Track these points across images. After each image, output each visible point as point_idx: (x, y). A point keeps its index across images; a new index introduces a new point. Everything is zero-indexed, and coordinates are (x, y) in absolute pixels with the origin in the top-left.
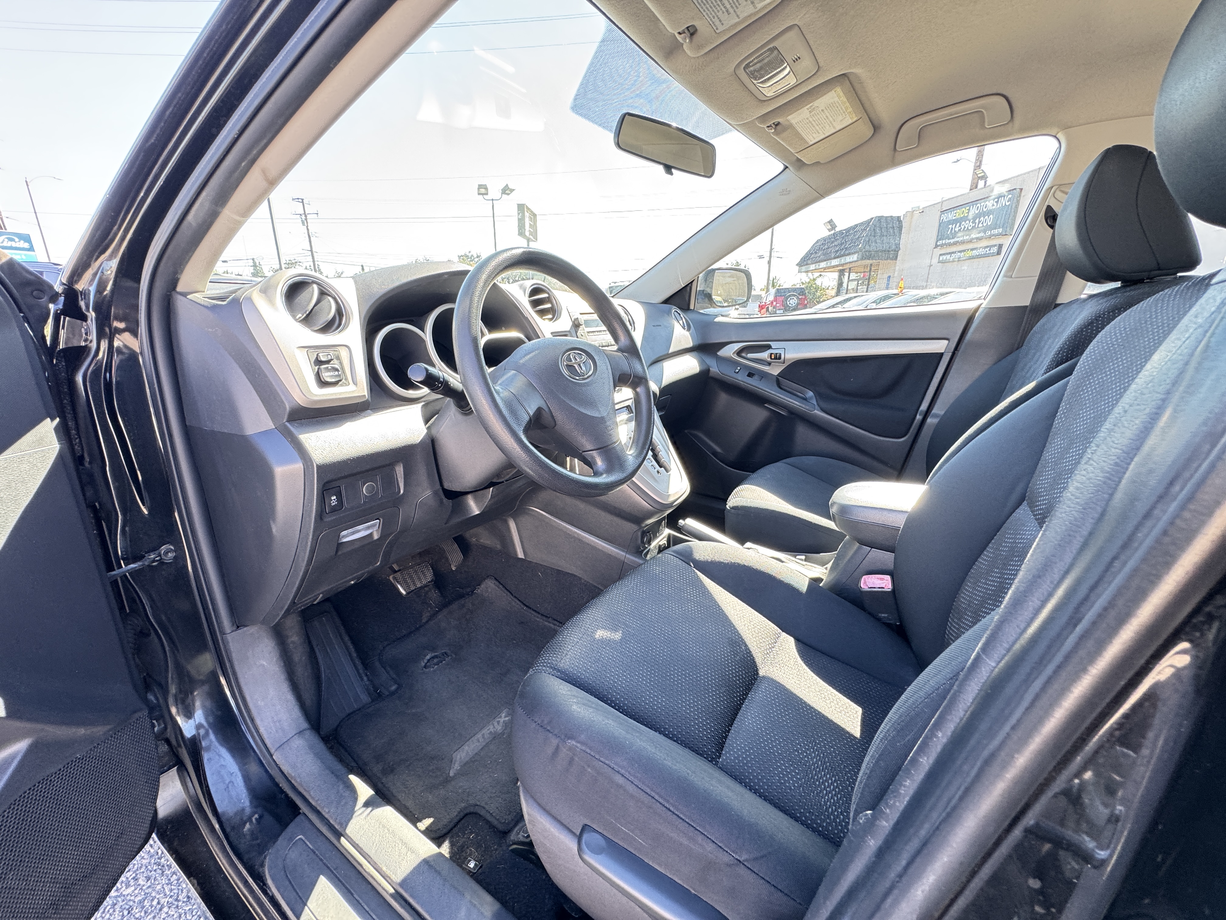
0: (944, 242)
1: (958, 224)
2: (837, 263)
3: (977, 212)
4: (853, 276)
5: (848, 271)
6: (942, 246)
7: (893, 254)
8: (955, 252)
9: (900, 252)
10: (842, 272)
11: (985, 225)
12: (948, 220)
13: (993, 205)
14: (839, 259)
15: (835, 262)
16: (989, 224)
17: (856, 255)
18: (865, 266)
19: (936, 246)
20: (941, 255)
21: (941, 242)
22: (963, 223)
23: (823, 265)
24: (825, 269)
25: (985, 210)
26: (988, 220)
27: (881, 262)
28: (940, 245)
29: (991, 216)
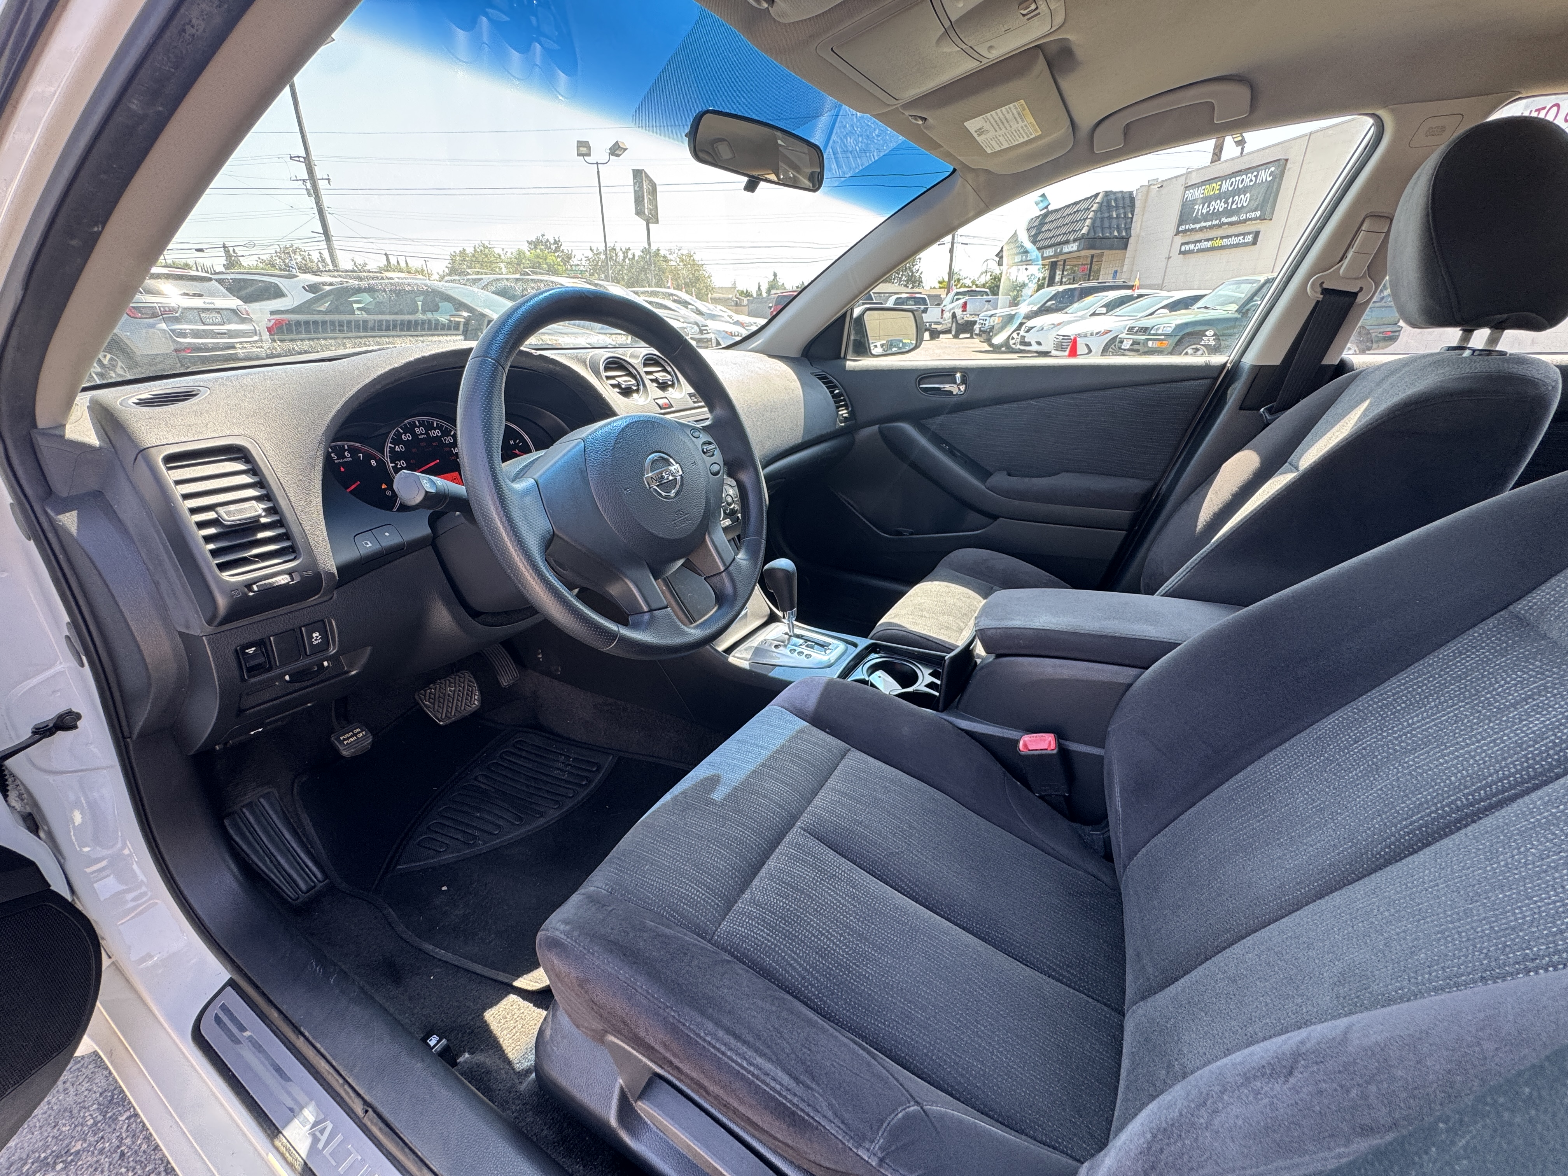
0: (1187, 227)
1: (1206, 204)
3: (1230, 189)
5: (1062, 263)
7: (1122, 242)
9: (1131, 240)
11: (1239, 206)
12: (1194, 198)
13: (1251, 180)
16: (1245, 204)
19: (1177, 232)
22: (1213, 202)
25: (1240, 186)
26: (1243, 200)
27: (1106, 252)
28: (1182, 232)
29: (1248, 195)
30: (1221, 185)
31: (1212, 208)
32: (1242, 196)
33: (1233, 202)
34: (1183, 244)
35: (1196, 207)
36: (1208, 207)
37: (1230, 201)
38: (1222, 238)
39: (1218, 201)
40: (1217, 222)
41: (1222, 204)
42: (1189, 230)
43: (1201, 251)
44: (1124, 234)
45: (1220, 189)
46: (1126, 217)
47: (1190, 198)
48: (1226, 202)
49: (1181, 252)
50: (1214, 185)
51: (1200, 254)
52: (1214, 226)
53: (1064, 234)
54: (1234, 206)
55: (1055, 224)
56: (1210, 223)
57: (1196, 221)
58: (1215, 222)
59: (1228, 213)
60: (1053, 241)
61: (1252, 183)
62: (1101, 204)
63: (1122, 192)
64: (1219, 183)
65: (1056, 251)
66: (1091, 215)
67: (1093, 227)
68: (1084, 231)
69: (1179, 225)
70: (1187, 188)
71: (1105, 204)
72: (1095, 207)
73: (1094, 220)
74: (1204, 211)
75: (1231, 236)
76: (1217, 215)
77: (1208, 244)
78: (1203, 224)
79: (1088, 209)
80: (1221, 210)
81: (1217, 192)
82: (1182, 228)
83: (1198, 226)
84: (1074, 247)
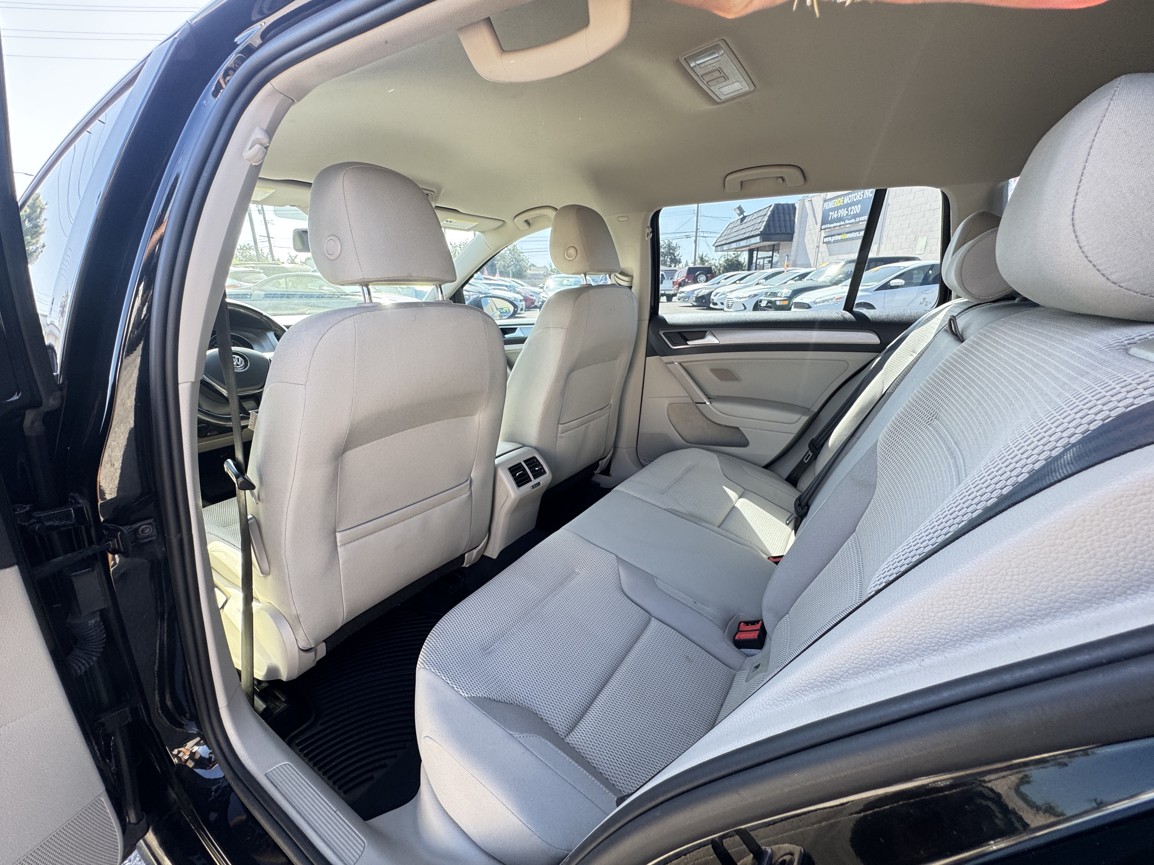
0: (826, 227)
1: (836, 212)
2: (745, 244)
3: (849, 202)
4: (761, 254)
5: (755, 250)
6: (825, 229)
7: (789, 236)
9: (796, 235)
10: (751, 252)
11: (855, 212)
12: (829, 208)
13: (860, 197)
14: (746, 241)
15: (743, 243)
16: (858, 212)
17: (758, 237)
18: (769, 246)
19: (821, 229)
20: (825, 237)
21: (824, 226)
22: (840, 210)
23: (734, 245)
24: (736, 248)
25: (855, 200)
26: (857, 209)
27: (782, 243)
29: (859, 206)
31: (840, 214)
32: (856, 206)
35: (831, 213)
37: (849, 209)
38: (847, 233)
39: (843, 210)
40: (843, 223)
43: (835, 241)
44: (789, 231)
45: (843, 202)
46: (790, 220)
47: (827, 208)
49: (824, 243)
50: (840, 199)
51: (835, 244)
52: (841, 225)
53: (752, 231)
54: (852, 213)
55: (747, 224)
57: (831, 222)
59: (849, 217)
60: (745, 236)
62: (773, 212)
63: (787, 206)
64: (843, 198)
66: (766, 218)
67: (767, 226)
68: (761, 230)
69: (822, 224)
70: (825, 201)
71: (776, 212)
72: (769, 213)
73: (768, 221)
74: (835, 216)
75: (852, 232)
76: (843, 219)
77: (839, 237)
78: (835, 224)
79: (765, 215)
80: (845, 215)
83: (832, 225)
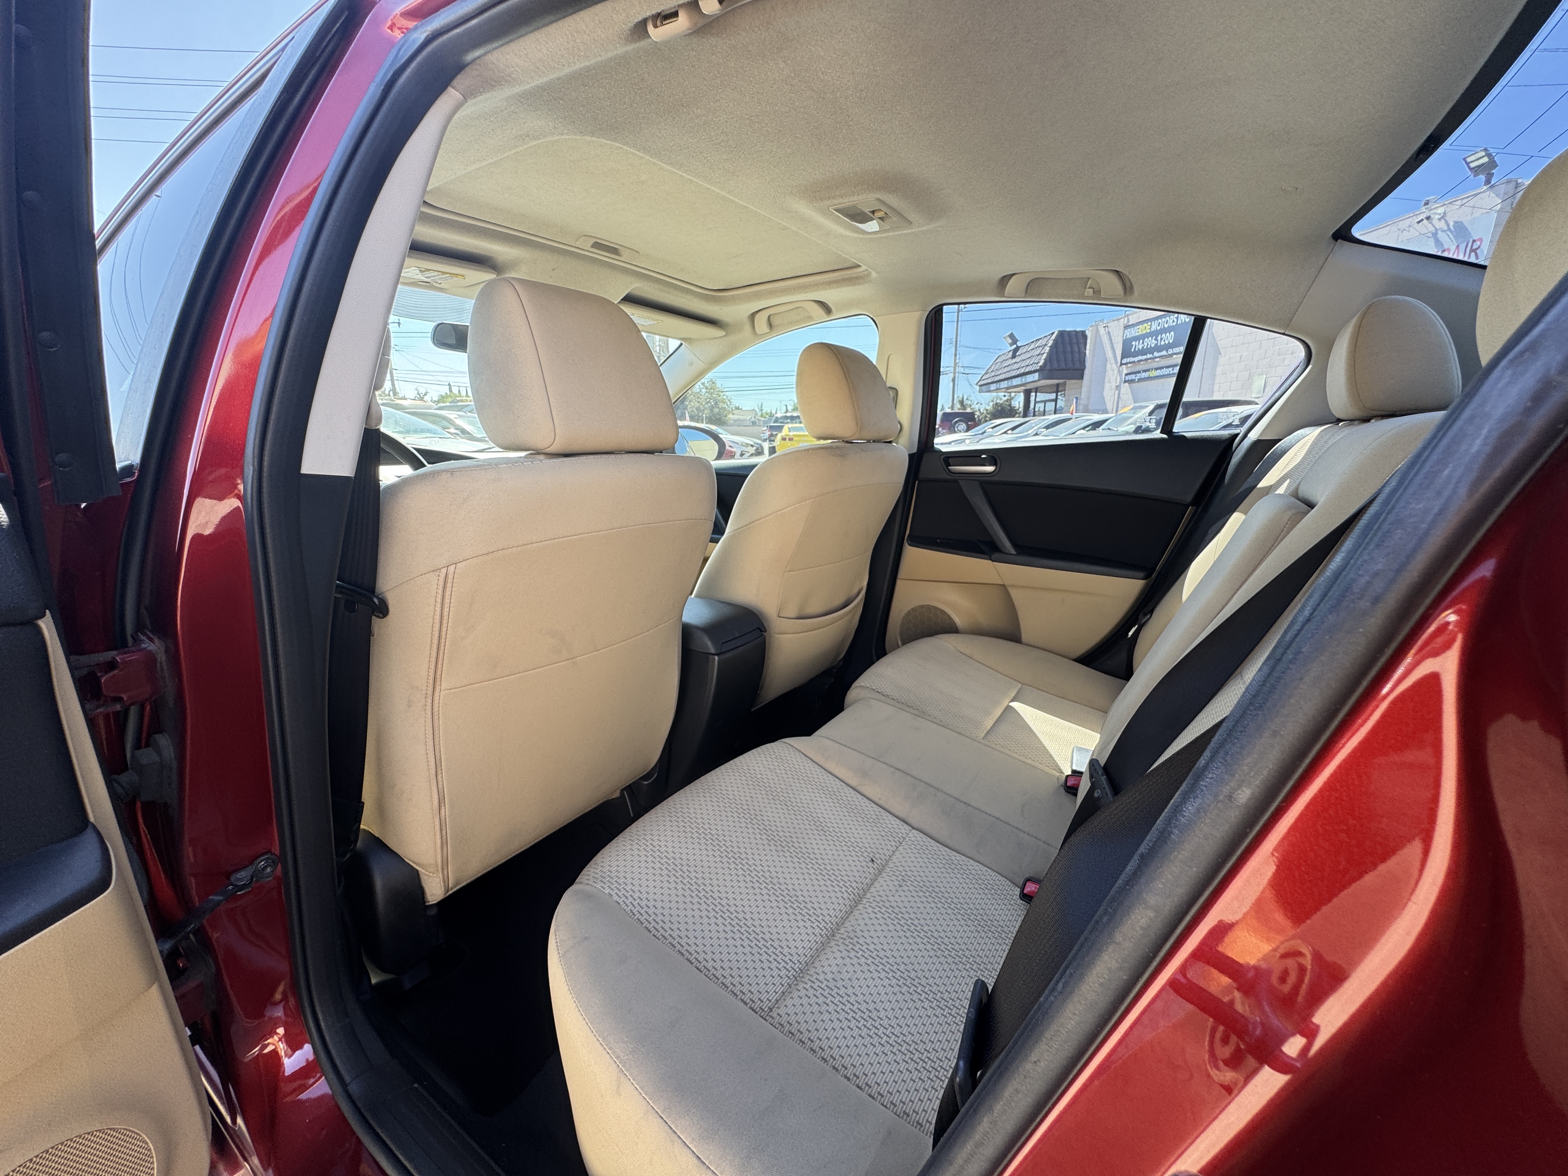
0: (1128, 360)
1: (1141, 341)
2: (1019, 383)
5: (1034, 390)
6: (1126, 364)
8: (1139, 372)
9: (1087, 372)
11: (1167, 342)
12: (1132, 335)
13: (1174, 321)
14: (1020, 378)
15: (1016, 382)
16: (1171, 341)
18: (1051, 386)
19: (1122, 364)
21: (1125, 359)
22: (1146, 340)
23: (1004, 384)
24: (1008, 388)
25: (1166, 326)
26: (1169, 338)
27: (1068, 382)
28: (1125, 364)
29: (1172, 333)
30: (1151, 325)
31: (1146, 344)
32: (1168, 334)
33: (1161, 339)
34: (1126, 375)
35: (1134, 343)
36: (1143, 343)
37: (1159, 338)
38: (1156, 369)
39: (1150, 338)
40: (1151, 356)
41: (1153, 341)
42: (1130, 363)
43: (1140, 380)
44: (1078, 366)
45: (1150, 329)
46: (1079, 352)
47: (1129, 336)
48: (1156, 339)
49: (1125, 381)
50: (1146, 325)
51: (1141, 384)
52: (1149, 359)
53: (1027, 366)
54: (1163, 343)
55: (1023, 357)
56: (1144, 357)
57: (1135, 354)
58: (1149, 356)
59: (1158, 348)
60: (1018, 372)
61: (1174, 324)
62: (1056, 341)
63: (1075, 331)
64: (1149, 323)
65: (1022, 381)
66: (1047, 349)
67: (1049, 360)
68: (1041, 364)
69: (1123, 358)
70: (1126, 327)
71: (1060, 340)
72: (1051, 343)
73: (1050, 354)
74: (1140, 347)
75: (1162, 368)
76: (1151, 350)
77: (1146, 375)
78: (1140, 358)
79: (1046, 345)
80: (1153, 346)
81: (1149, 331)
82: (1124, 361)
83: (1136, 359)
84: (1036, 376)
